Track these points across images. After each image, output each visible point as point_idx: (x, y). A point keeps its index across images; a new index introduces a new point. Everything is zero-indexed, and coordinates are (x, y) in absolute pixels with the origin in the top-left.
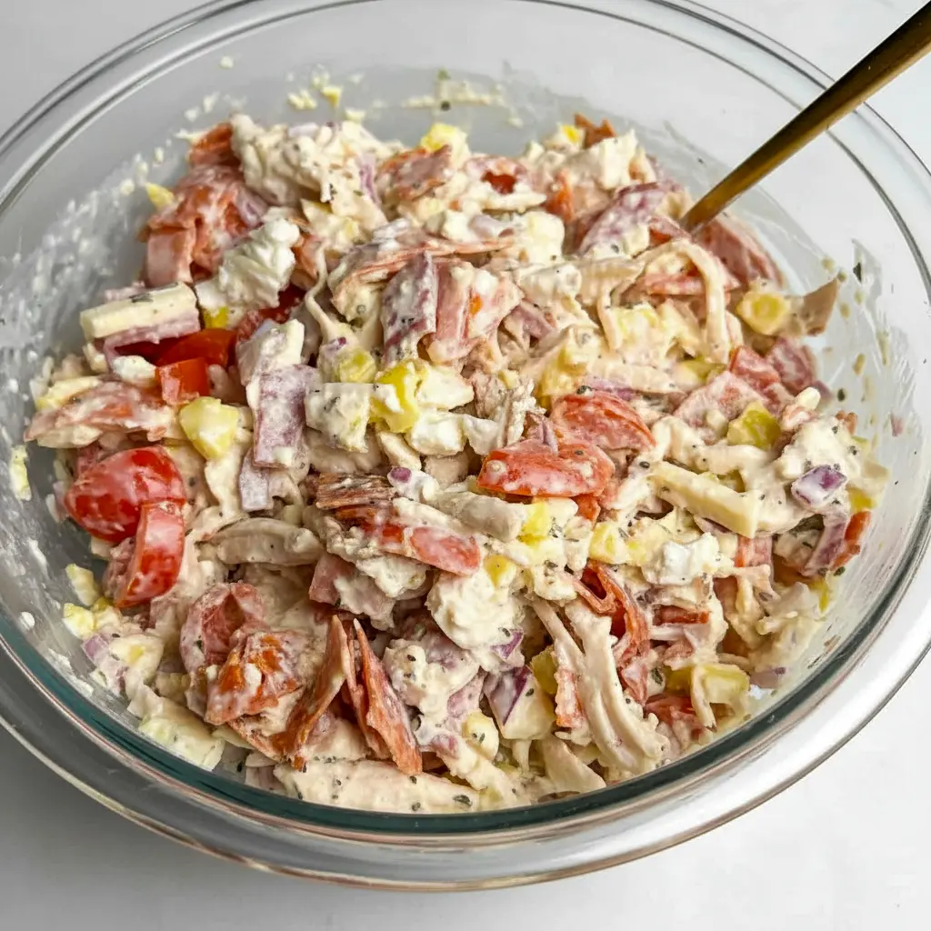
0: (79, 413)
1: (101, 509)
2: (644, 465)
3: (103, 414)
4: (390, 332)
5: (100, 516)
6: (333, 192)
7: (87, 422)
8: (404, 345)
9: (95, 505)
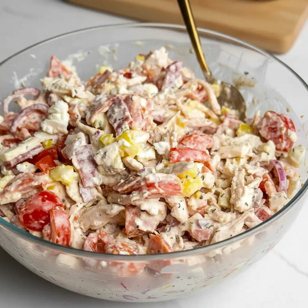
0: (12, 188)
1: (34, 217)
2: (216, 151)
3: (22, 184)
4: (115, 126)
5: (34, 220)
6: (76, 92)
7: (16, 190)
8: (123, 127)
9: (31, 216)
